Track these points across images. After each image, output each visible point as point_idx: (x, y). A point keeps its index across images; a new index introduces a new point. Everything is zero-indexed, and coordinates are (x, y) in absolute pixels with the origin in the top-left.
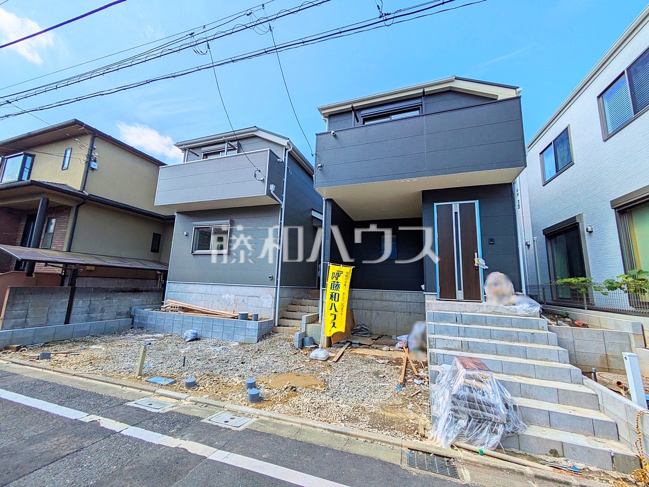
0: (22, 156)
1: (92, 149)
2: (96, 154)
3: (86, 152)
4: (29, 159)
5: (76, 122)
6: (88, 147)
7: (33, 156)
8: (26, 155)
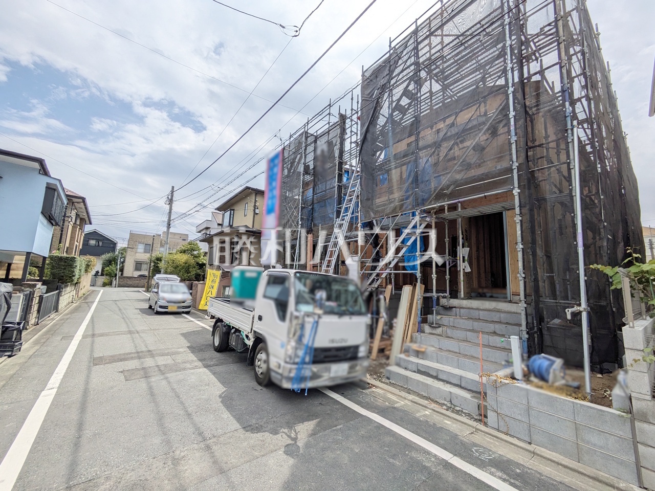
0: (229, 212)
1: (256, 201)
2: (257, 204)
3: (253, 204)
4: (232, 211)
5: (248, 188)
6: (254, 201)
7: (234, 210)
8: (231, 210)
